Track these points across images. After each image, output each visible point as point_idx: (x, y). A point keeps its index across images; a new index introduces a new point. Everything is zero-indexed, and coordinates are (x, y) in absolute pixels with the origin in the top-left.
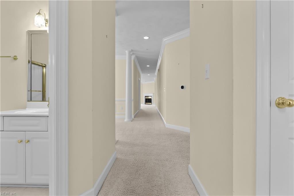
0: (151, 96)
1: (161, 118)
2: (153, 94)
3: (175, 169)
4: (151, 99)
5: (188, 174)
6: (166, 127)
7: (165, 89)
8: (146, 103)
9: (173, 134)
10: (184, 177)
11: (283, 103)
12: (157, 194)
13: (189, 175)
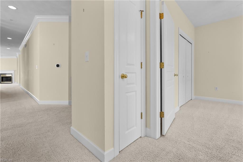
0: (12, 74)
1: (31, 97)
2: (15, 71)
3: (59, 135)
4: (11, 77)
5: (70, 134)
6: (40, 104)
7: (37, 66)
8: (2, 82)
9: (49, 109)
10: (68, 138)
11: (123, 76)
12: (46, 160)
13: (72, 135)
